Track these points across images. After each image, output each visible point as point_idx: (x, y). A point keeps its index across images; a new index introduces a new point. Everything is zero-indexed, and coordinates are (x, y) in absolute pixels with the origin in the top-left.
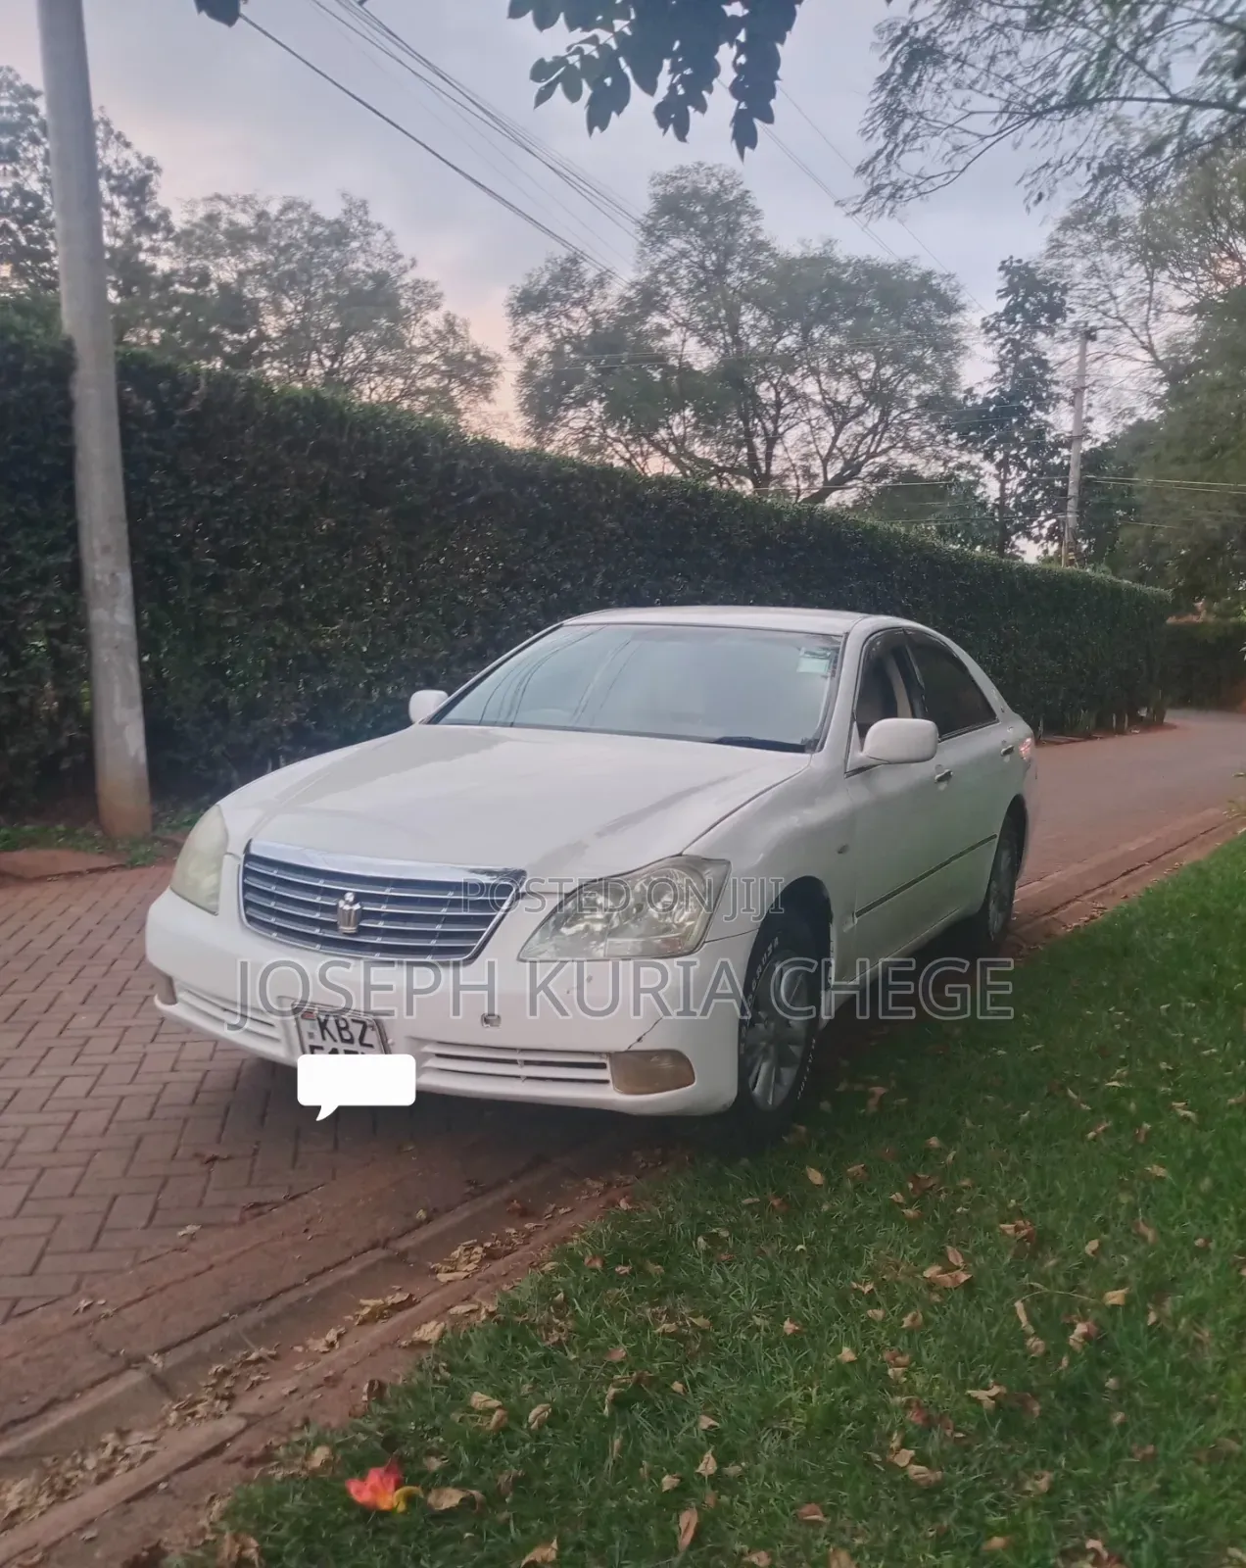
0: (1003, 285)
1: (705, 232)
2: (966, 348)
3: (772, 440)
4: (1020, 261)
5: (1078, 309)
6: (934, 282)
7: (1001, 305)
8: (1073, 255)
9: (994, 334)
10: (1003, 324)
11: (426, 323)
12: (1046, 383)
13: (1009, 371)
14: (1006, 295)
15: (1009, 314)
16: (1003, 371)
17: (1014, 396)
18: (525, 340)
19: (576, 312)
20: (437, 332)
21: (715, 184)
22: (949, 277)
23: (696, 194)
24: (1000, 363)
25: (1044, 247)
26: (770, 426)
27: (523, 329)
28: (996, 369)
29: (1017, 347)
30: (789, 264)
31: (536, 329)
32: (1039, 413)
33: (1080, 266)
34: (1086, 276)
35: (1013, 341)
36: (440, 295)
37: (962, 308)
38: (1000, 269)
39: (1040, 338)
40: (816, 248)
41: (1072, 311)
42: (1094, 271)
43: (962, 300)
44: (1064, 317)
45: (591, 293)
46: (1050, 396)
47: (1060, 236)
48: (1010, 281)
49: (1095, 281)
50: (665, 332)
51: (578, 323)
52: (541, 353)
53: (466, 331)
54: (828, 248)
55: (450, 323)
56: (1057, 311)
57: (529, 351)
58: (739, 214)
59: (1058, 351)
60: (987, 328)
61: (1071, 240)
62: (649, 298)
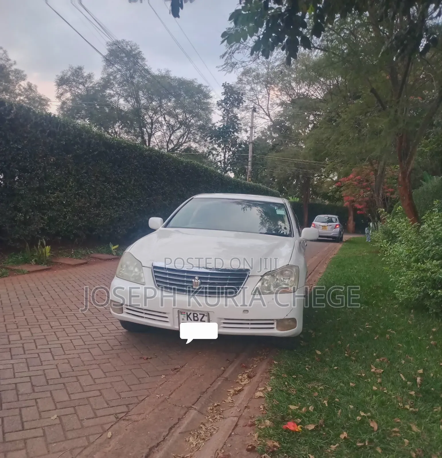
0: (223, 91)
1: (126, 64)
2: (212, 110)
3: (150, 136)
4: (228, 84)
5: (247, 101)
6: (202, 88)
7: (223, 98)
8: (245, 84)
9: (220, 107)
10: (223, 104)
11: (20, 85)
12: (238, 124)
13: (226, 119)
14: (224, 94)
15: (225, 101)
16: (224, 119)
17: (228, 128)
18: (62, 94)
19: (81, 87)
20: (24, 88)
21: (129, 47)
22: (206, 87)
23: (123, 50)
24: (223, 116)
25: (237, 80)
26: (149, 131)
27: (61, 91)
28: (222, 118)
29: (228, 111)
30: (154, 77)
31: (66, 91)
32: (235, 134)
33: (248, 87)
34: (249, 91)
35: (227, 110)
36: (25, 76)
37: (211, 97)
38: (222, 86)
39: (235, 110)
40: (163, 72)
41: (245, 101)
42: (252, 89)
43: (211, 95)
44: (242, 103)
45: (86, 80)
46: (238, 128)
47: (241, 77)
48: (226, 90)
49: (252, 93)
50: (113, 96)
51: (81, 90)
52: (67, 99)
53: (35, 89)
54: (167, 73)
55: (30, 86)
56: (240, 101)
57: (63, 99)
58: (137, 58)
59: (241, 114)
60: (219, 104)
61: (245, 79)
62: (106, 83)
